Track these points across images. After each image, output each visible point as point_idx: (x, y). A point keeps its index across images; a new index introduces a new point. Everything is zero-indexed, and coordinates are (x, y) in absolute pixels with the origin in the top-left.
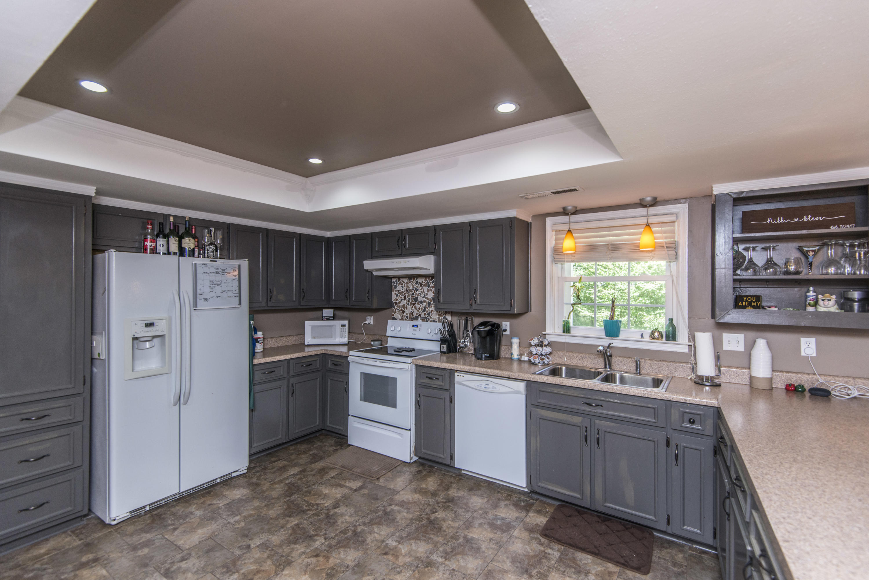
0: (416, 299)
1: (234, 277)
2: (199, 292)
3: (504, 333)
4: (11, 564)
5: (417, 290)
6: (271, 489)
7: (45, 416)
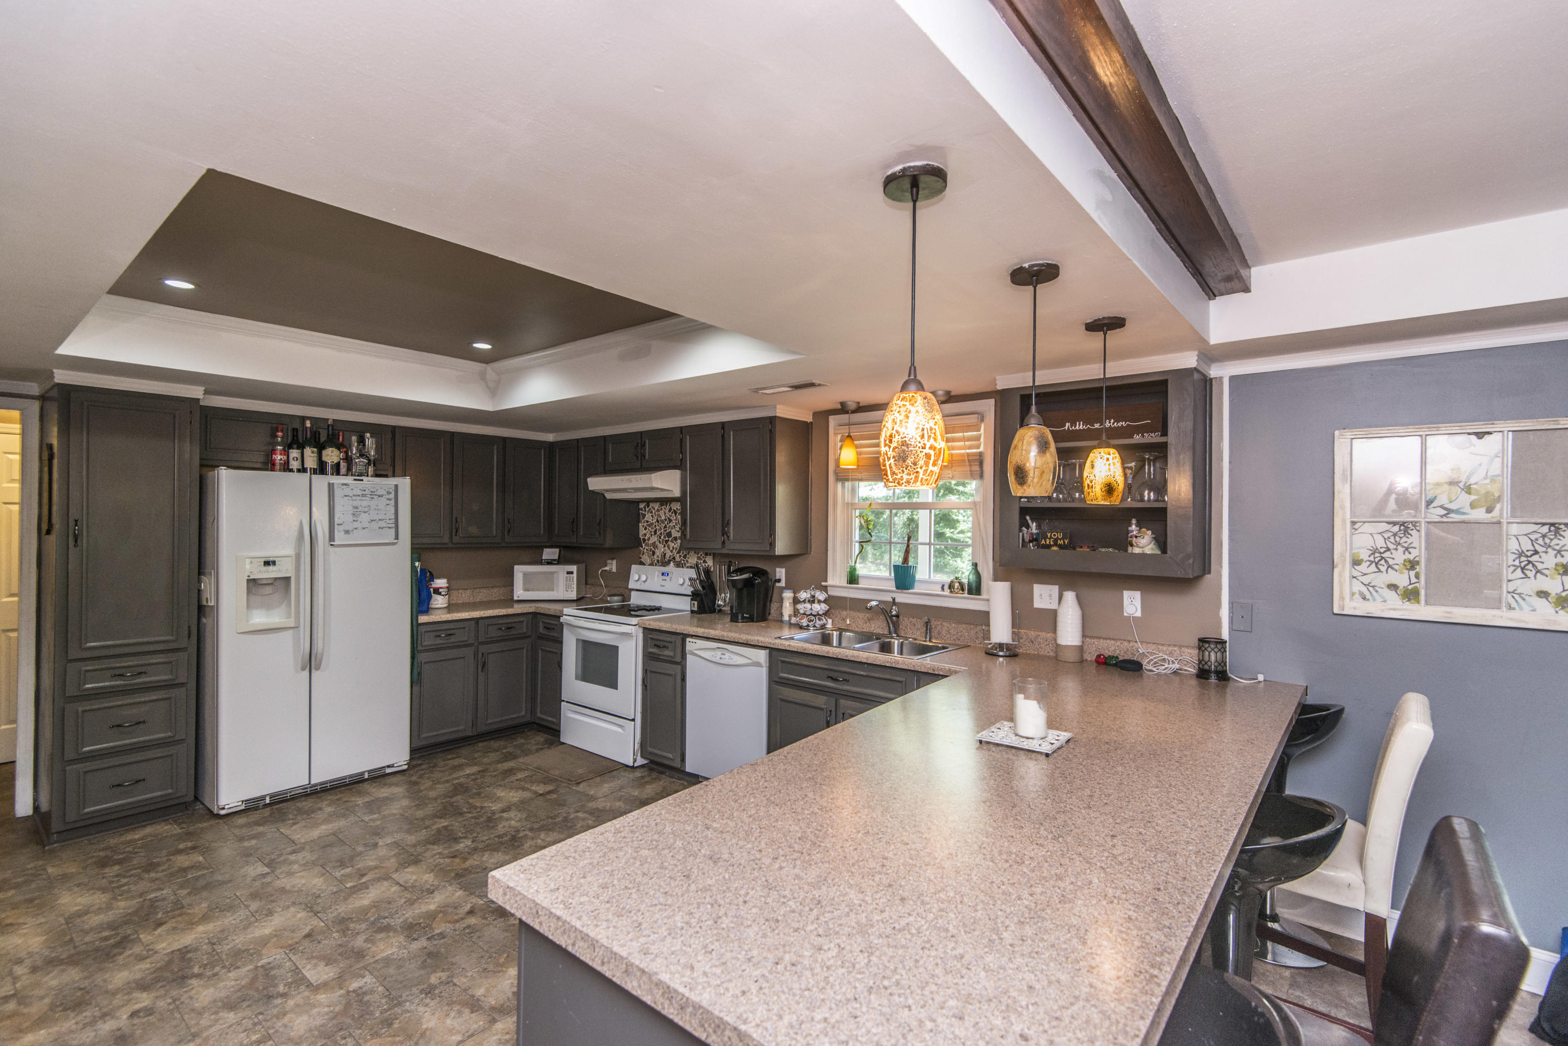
0: (669, 535)
1: (388, 502)
2: (337, 521)
3: (778, 584)
4: (102, 846)
5: (670, 521)
6: (431, 788)
7: (141, 673)
